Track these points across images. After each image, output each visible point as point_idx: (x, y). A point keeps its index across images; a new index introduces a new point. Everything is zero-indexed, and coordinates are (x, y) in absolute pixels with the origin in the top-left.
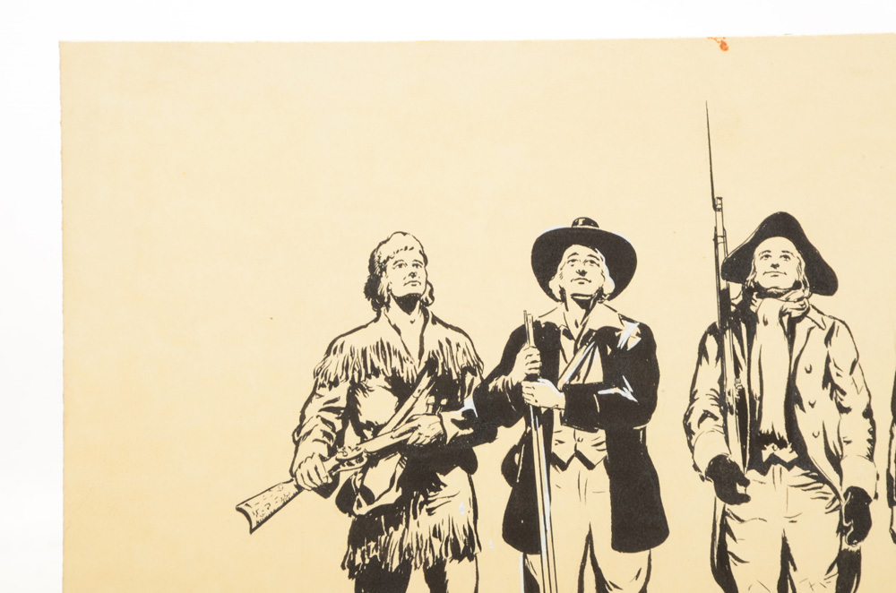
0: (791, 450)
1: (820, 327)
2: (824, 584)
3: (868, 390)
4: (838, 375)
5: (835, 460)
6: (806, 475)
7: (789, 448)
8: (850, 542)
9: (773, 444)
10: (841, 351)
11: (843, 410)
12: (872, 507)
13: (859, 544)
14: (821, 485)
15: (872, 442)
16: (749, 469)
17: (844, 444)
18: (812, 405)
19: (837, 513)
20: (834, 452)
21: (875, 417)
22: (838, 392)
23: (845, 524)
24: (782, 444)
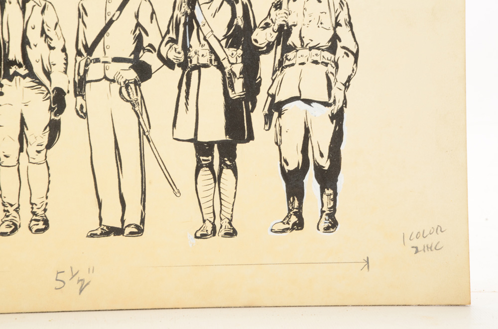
0: (25, 69)
1: (39, 5)
2: (42, 136)
3: (64, 38)
4: (48, 30)
5: (48, 74)
6: (33, 81)
7: (24, 68)
8: (55, 115)
9: (15, 66)
10: (50, 18)
11: (51, 48)
12: (66, 97)
13: (60, 116)
14: (40, 86)
15: (66, 64)
16: (3, 78)
17: (52, 66)
18: (35, 46)
19: (49, 100)
20: (47, 70)
21: (67, 52)
22: (49, 39)
23: (53, 106)
24: (20, 66)
